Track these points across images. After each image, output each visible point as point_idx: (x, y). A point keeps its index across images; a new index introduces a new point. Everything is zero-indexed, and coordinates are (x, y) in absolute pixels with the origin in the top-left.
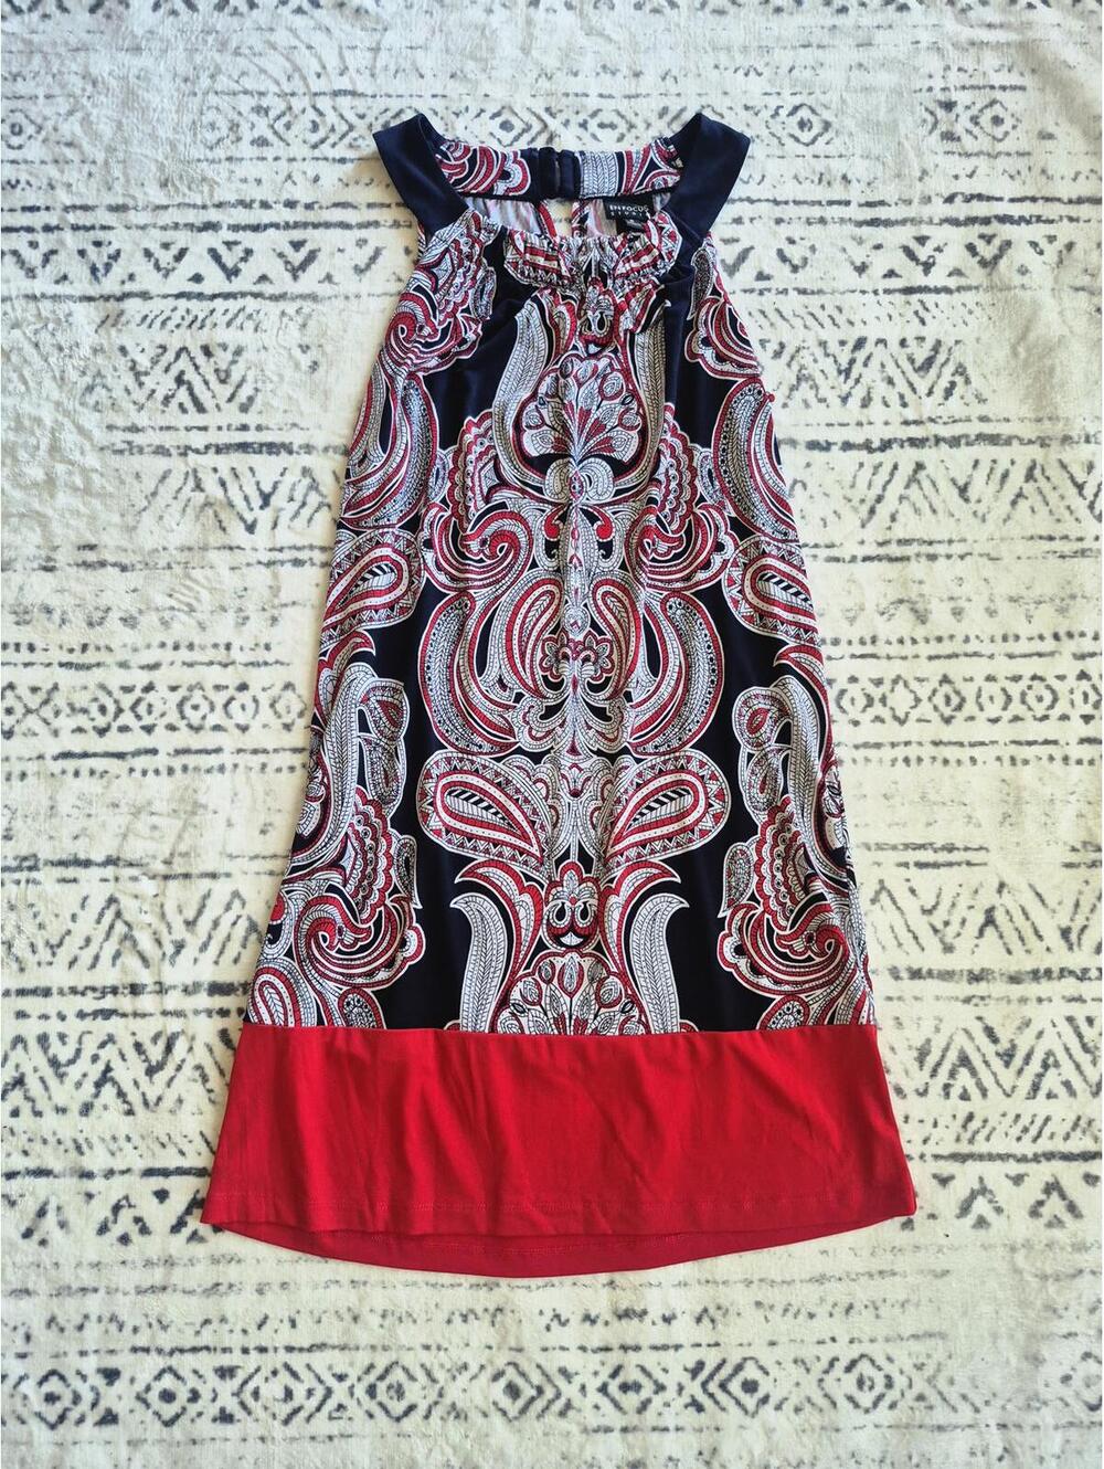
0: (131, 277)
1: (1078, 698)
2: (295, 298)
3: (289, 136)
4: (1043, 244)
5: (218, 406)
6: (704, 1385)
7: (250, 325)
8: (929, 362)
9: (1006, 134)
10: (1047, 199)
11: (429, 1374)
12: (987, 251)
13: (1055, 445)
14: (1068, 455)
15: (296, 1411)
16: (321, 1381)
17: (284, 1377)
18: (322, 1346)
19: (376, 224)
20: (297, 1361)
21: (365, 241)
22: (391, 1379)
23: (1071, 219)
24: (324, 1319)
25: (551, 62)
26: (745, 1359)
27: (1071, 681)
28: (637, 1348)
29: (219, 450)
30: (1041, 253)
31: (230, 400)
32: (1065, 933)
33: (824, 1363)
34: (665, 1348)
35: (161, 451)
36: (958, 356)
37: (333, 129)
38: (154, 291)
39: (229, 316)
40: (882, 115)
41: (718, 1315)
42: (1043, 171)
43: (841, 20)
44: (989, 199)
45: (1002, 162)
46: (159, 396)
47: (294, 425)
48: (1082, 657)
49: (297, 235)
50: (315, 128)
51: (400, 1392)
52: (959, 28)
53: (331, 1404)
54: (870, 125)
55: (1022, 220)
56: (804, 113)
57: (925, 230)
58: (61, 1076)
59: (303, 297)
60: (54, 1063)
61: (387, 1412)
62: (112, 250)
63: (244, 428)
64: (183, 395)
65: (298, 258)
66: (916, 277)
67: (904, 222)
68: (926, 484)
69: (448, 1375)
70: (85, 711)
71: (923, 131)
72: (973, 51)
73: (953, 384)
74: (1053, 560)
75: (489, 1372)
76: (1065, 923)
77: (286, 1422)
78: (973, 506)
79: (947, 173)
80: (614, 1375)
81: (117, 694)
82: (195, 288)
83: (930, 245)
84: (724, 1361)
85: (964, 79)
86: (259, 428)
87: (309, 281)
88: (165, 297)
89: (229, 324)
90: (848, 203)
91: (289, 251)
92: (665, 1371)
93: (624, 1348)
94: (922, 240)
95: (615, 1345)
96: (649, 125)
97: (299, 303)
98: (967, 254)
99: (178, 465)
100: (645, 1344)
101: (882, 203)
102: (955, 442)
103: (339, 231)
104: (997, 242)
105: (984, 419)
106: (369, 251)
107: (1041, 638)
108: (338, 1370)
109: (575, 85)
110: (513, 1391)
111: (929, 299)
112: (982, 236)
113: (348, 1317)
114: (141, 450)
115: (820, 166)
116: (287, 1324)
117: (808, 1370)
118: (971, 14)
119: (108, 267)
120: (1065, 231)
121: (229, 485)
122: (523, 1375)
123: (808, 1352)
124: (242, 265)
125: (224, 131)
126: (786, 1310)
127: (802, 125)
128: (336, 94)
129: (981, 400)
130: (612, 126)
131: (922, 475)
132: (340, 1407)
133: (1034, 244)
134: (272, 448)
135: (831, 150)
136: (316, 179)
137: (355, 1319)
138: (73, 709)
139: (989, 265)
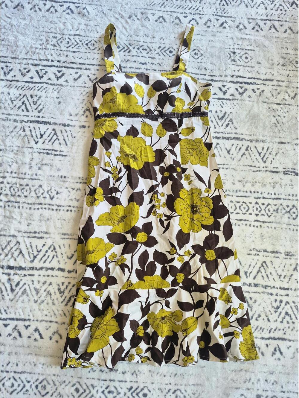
0: (15, 76)
1: (255, 209)
2: (57, 85)
3: (61, 45)
4: (256, 90)
5: (32, 111)
6: (132, 394)
7: (44, 91)
8: (223, 117)
9: (249, 61)
10: (258, 79)
11: (54, 383)
12: (241, 91)
13: (254, 142)
14: (257, 145)
15: (15, 390)
16: (23, 382)
17: (12, 380)
18: (24, 372)
19: (81, 69)
20: (17, 376)
21: (78, 73)
22: (43, 384)
23: (264, 84)
24: (26, 364)
25: (132, 33)
26: (144, 387)
27: (253, 204)
28: (114, 381)
29: (31, 122)
30: (255, 92)
31: (36, 109)
32: (246, 273)
33: (167, 390)
34: (122, 381)
35: (15, 121)
36: (230, 117)
37: (73, 44)
38: (20, 80)
39: (39, 88)
40: (217, 54)
41: (138, 373)
42: (257, 72)
43: (208, 29)
44: (243, 77)
45: (247, 68)
46: (17, 107)
47: (52, 117)
48: (257, 198)
49: (60, 69)
50: (68, 43)
51: (44, 387)
52: (238, 34)
53: (24, 390)
54: (213, 56)
55: (251, 83)
56: (196, 51)
57: (225, 84)
59: (59, 85)
61: (40, 393)
62: (10, 69)
63: (39, 117)
64: (23, 107)
65: (59, 75)
66: (221, 95)
67: (220, 81)
68: (219, 148)
69: (59, 384)
71: (227, 59)
72: (241, 40)
73: (229, 124)
74: (251, 172)
75: (71, 384)
76: (246, 270)
77: (11, 394)
78: (231, 155)
79: (232, 69)
80: (107, 388)
82: (31, 80)
83: (226, 88)
84: (138, 387)
85: (239, 47)
86: (42, 117)
87: (61, 81)
88: (23, 82)
89: (38, 90)
90: (205, 75)
91: (57, 73)
92: (121, 388)
93: (110, 380)
94: (224, 86)
95: (108, 379)
96: (155, 50)
97: (58, 86)
98: (236, 91)
99: (19, 125)
100: (116, 380)
101: (214, 76)
102: (228, 139)
103: (71, 69)
104: (243, 89)
105: (236, 133)
106: (78, 75)
107: (246, 192)
108: (28, 380)
109: (137, 38)
110: (77, 390)
111: (224, 101)
112: (240, 87)
113: (33, 364)
114: (10, 120)
115: (199, 64)
116: (15, 365)
117: (162, 392)
118: (242, 31)
119: (9, 73)
120: (262, 87)
121: (32, 131)
122: (81, 385)
123: (163, 387)
124: (44, 76)
125: (45, 41)
126: (158, 374)
127: (195, 54)
128: (75, 35)
129: (236, 128)
130: (146, 50)
131: (218, 146)
132: (27, 390)
133: (253, 90)
134: (45, 123)
135: (202, 61)
136: (67, 56)
137: (35, 365)
139: (241, 94)
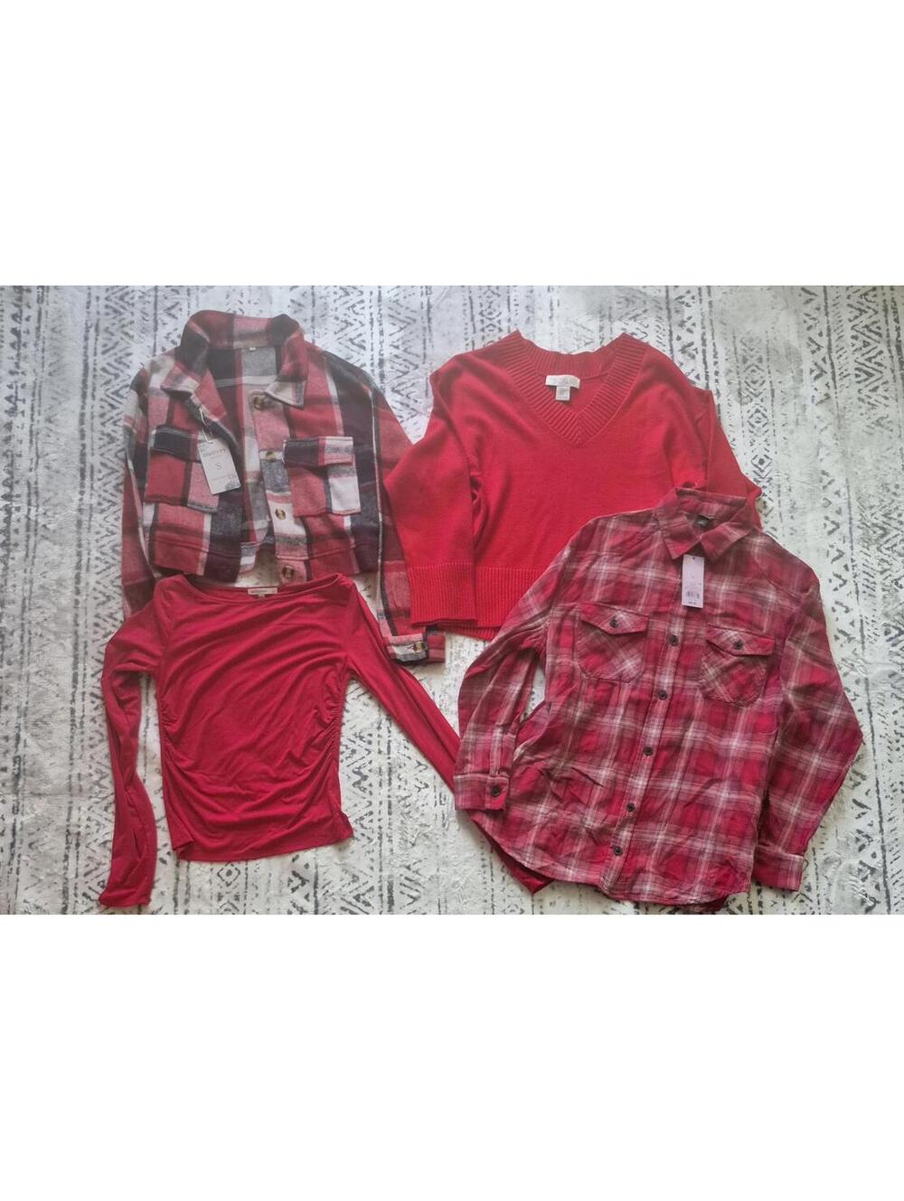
58: (349, 309)
60: (354, 306)
70: (489, 307)
81: (497, 319)
138: (491, 302)
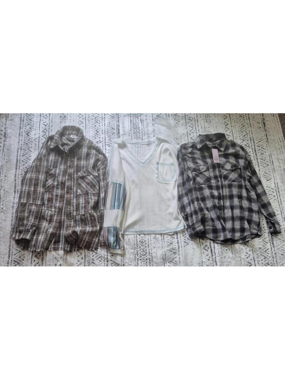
1: (144, 259)
4: (209, 256)
9: (225, 251)
10: (215, 257)
13: (179, 256)
42: (220, 256)
44: (215, 248)
45: (221, 251)
48: (149, 259)
55: (212, 253)
73: (186, 243)
78: (169, 245)
98: (206, 245)
102: (178, 243)
105: (181, 247)
107: (152, 254)
120: (211, 259)
129: (184, 247)
131: (173, 238)
139: (204, 248)
